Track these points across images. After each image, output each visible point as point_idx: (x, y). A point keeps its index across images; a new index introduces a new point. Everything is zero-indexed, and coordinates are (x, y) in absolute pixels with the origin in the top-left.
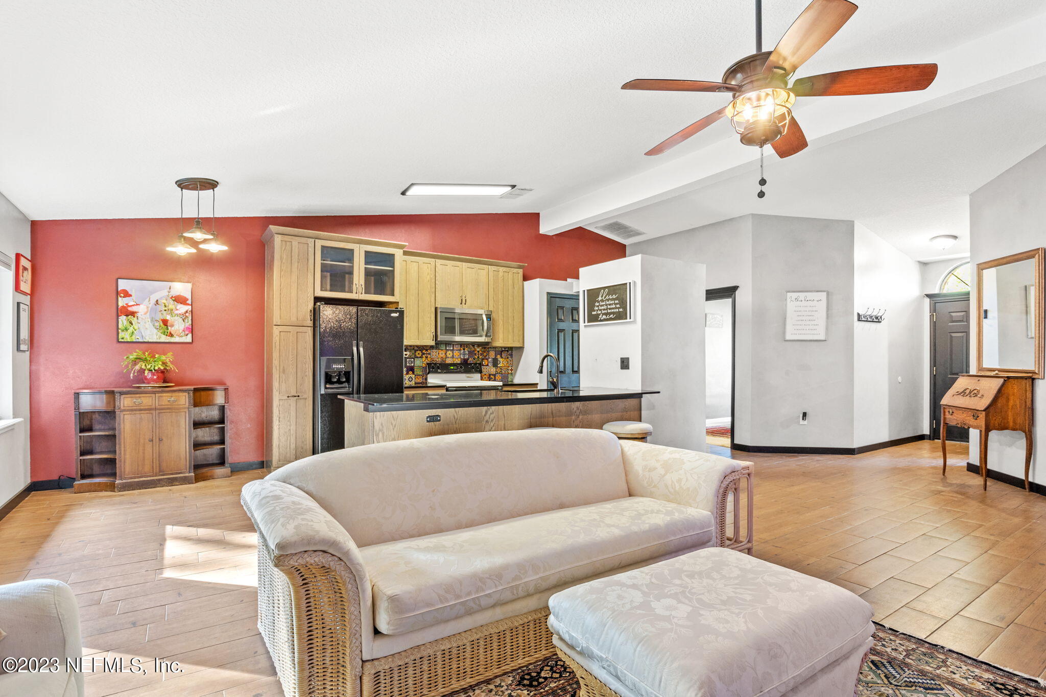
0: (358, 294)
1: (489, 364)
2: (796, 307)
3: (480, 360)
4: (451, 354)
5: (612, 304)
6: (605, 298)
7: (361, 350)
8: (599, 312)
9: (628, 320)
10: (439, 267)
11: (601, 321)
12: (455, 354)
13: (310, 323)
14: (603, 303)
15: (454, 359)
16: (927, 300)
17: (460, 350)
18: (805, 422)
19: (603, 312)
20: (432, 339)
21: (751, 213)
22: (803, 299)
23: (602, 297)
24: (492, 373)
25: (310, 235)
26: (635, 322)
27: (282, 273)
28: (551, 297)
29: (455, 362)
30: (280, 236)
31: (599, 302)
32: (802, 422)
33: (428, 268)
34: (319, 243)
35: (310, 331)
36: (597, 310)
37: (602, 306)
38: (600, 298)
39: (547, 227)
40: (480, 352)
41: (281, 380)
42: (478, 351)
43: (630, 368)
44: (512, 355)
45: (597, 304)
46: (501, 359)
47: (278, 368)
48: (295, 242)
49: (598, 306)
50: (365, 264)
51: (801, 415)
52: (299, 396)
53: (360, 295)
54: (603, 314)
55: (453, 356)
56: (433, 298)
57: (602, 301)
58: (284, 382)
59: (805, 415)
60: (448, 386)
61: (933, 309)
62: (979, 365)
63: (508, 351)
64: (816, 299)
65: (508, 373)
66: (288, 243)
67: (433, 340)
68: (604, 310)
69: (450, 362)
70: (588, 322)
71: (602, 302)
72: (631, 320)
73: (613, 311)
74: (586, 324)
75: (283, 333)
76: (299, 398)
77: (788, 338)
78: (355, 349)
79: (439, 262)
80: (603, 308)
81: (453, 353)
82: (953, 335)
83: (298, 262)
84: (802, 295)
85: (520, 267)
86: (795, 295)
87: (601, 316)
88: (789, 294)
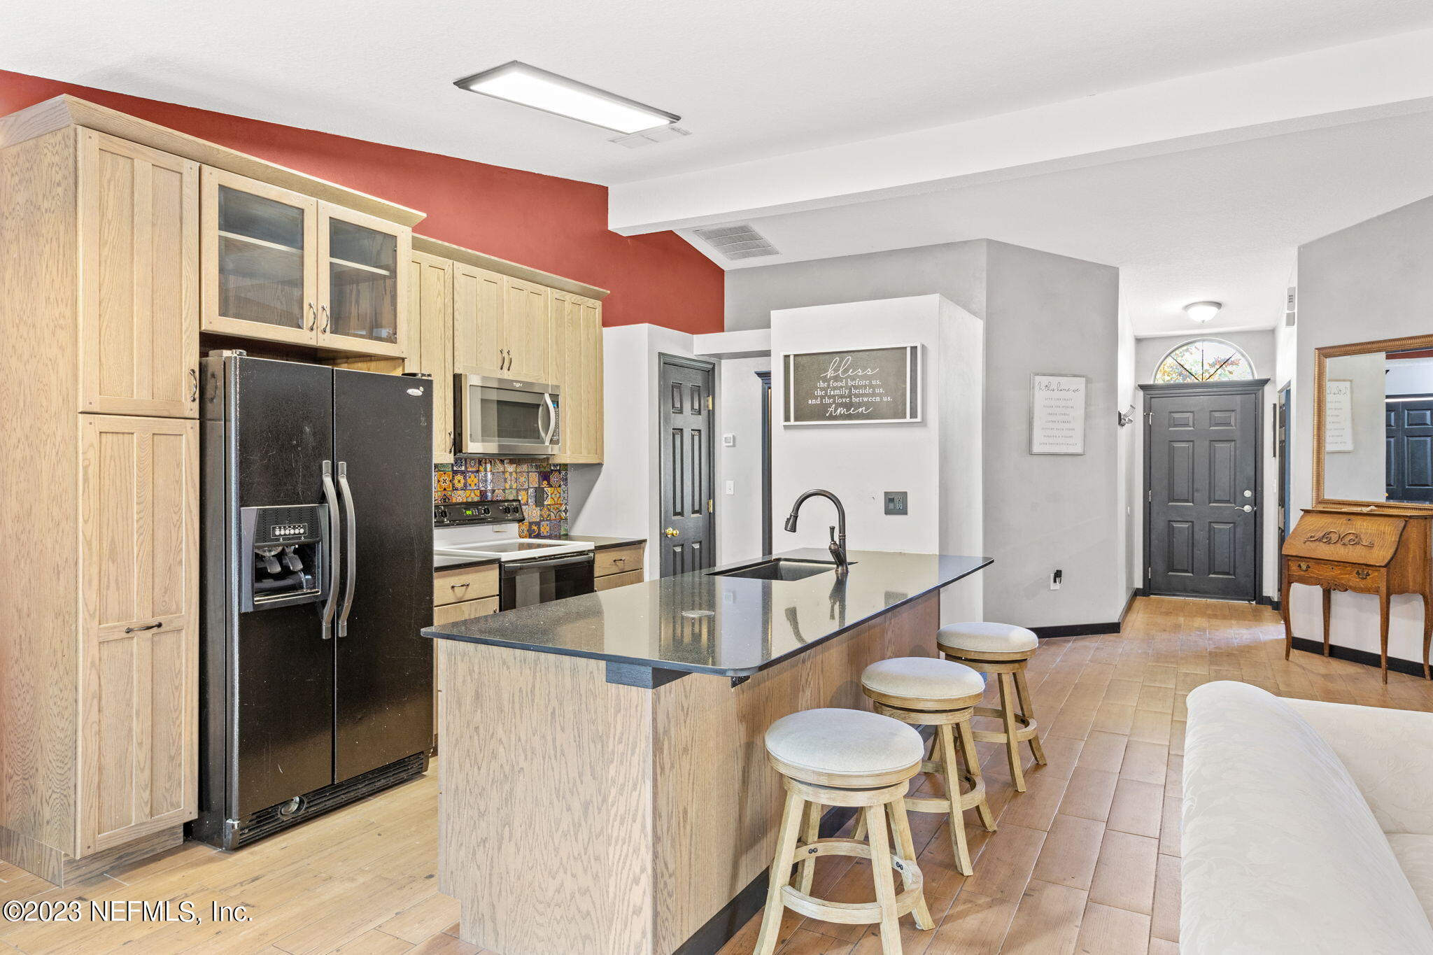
0: (315, 331)
1: (530, 501)
2: (1046, 399)
3: (514, 492)
4: (462, 481)
5: (865, 386)
6: (846, 371)
7: (344, 482)
8: (827, 401)
9: (908, 419)
10: (461, 281)
11: (832, 418)
12: (469, 481)
13: (193, 409)
14: (839, 384)
15: (468, 492)
16: (1141, 393)
17: (478, 471)
18: (1057, 586)
19: (840, 401)
20: (448, 450)
21: (986, 237)
22: (1055, 388)
23: (836, 370)
24: (534, 520)
25: (187, 149)
26: (923, 423)
27: (105, 252)
28: (667, 363)
29: (470, 500)
30: (95, 134)
31: (825, 380)
32: (1053, 586)
33: (438, 279)
34: (214, 178)
35: (191, 433)
36: (822, 397)
37: (835, 388)
38: (830, 374)
39: (623, 220)
40: (514, 475)
41: (104, 580)
42: (511, 473)
43: (909, 512)
44: (566, 479)
45: (822, 384)
46: (549, 489)
47: (95, 544)
48: (144, 161)
49: (822, 389)
50: (331, 256)
51: (1052, 576)
52: (160, 625)
53: (320, 334)
54: (842, 405)
55: (465, 485)
56: (449, 354)
57: (836, 379)
58: (113, 584)
59: (1058, 574)
60: (503, 560)
61: (1148, 408)
62: (1318, 495)
63: (559, 471)
64: (1072, 389)
65: (561, 519)
66: (121, 161)
67: (451, 452)
68: (842, 396)
69: (460, 500)
70: (796, 419)
71: (836, 381)
72: (919, 419)
73: (865, 399)
74: (792, 422)
75: (109, 436)
76: (161, 630)
77: (1036, 449)
78: (328, 481)
79: (461, 267)
80: (837, 392)
81: (465, 478)
82: (1176, 445)
83: (153, 225)
84: (1054, 380)
85: (596, 296)
86: (1045, 380)
87: (832, 409)
88: (1038, 378)
